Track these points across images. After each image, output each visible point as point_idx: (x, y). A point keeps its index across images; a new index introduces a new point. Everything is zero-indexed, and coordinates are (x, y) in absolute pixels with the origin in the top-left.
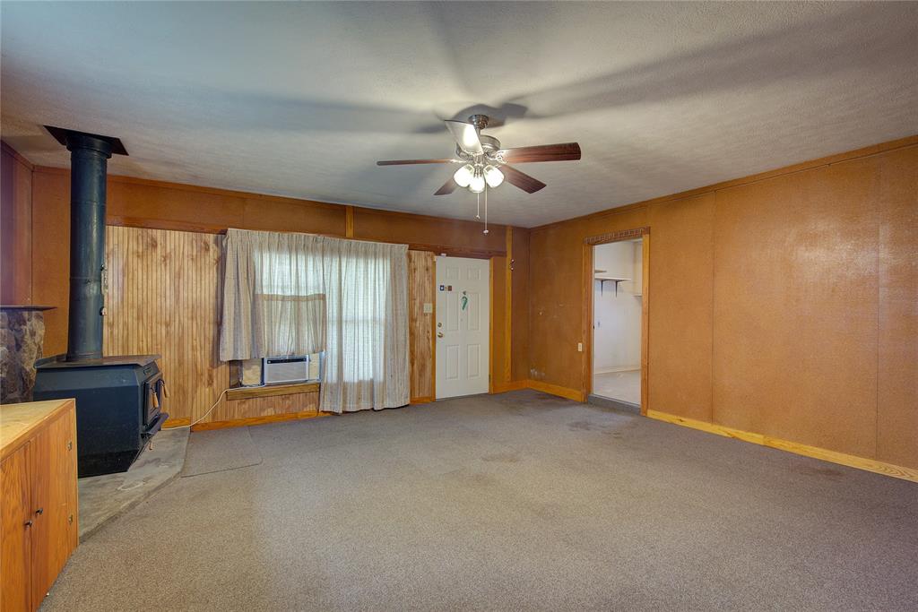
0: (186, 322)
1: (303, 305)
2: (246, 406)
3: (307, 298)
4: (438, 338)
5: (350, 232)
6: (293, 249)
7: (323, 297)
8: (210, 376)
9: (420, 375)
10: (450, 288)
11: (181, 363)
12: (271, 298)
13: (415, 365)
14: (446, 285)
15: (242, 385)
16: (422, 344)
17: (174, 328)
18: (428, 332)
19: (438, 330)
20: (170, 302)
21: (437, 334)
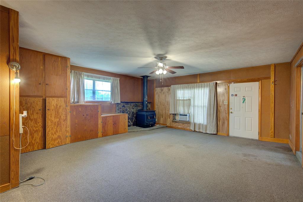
0: (166, 105)
1: (185, 102)
2: (175, 124)
3: (187, 100)
4: (230, 114)
5: (199, 81)
6: (183, 88)
7: (190, 100)
8: (170, 117)
9: (222, 125)
10: (236, 95)
11: (166, 113)
12: (179, 100)
13: (220, 122)
14: (234, 94)
15: (175, 119)
16: (222, 115)
17: (165, 106)
18: (226, 111)
19: (230, 111)
20: (164, 101)
21: (230, 112)
